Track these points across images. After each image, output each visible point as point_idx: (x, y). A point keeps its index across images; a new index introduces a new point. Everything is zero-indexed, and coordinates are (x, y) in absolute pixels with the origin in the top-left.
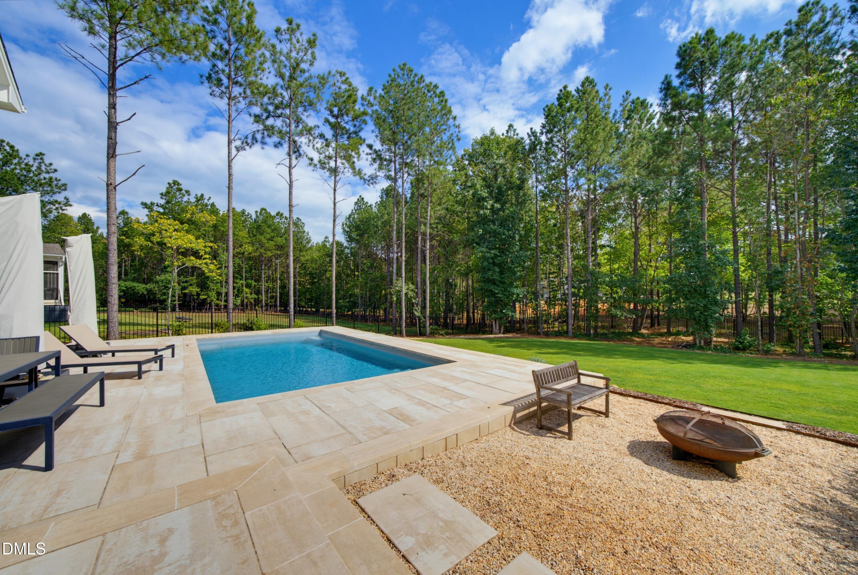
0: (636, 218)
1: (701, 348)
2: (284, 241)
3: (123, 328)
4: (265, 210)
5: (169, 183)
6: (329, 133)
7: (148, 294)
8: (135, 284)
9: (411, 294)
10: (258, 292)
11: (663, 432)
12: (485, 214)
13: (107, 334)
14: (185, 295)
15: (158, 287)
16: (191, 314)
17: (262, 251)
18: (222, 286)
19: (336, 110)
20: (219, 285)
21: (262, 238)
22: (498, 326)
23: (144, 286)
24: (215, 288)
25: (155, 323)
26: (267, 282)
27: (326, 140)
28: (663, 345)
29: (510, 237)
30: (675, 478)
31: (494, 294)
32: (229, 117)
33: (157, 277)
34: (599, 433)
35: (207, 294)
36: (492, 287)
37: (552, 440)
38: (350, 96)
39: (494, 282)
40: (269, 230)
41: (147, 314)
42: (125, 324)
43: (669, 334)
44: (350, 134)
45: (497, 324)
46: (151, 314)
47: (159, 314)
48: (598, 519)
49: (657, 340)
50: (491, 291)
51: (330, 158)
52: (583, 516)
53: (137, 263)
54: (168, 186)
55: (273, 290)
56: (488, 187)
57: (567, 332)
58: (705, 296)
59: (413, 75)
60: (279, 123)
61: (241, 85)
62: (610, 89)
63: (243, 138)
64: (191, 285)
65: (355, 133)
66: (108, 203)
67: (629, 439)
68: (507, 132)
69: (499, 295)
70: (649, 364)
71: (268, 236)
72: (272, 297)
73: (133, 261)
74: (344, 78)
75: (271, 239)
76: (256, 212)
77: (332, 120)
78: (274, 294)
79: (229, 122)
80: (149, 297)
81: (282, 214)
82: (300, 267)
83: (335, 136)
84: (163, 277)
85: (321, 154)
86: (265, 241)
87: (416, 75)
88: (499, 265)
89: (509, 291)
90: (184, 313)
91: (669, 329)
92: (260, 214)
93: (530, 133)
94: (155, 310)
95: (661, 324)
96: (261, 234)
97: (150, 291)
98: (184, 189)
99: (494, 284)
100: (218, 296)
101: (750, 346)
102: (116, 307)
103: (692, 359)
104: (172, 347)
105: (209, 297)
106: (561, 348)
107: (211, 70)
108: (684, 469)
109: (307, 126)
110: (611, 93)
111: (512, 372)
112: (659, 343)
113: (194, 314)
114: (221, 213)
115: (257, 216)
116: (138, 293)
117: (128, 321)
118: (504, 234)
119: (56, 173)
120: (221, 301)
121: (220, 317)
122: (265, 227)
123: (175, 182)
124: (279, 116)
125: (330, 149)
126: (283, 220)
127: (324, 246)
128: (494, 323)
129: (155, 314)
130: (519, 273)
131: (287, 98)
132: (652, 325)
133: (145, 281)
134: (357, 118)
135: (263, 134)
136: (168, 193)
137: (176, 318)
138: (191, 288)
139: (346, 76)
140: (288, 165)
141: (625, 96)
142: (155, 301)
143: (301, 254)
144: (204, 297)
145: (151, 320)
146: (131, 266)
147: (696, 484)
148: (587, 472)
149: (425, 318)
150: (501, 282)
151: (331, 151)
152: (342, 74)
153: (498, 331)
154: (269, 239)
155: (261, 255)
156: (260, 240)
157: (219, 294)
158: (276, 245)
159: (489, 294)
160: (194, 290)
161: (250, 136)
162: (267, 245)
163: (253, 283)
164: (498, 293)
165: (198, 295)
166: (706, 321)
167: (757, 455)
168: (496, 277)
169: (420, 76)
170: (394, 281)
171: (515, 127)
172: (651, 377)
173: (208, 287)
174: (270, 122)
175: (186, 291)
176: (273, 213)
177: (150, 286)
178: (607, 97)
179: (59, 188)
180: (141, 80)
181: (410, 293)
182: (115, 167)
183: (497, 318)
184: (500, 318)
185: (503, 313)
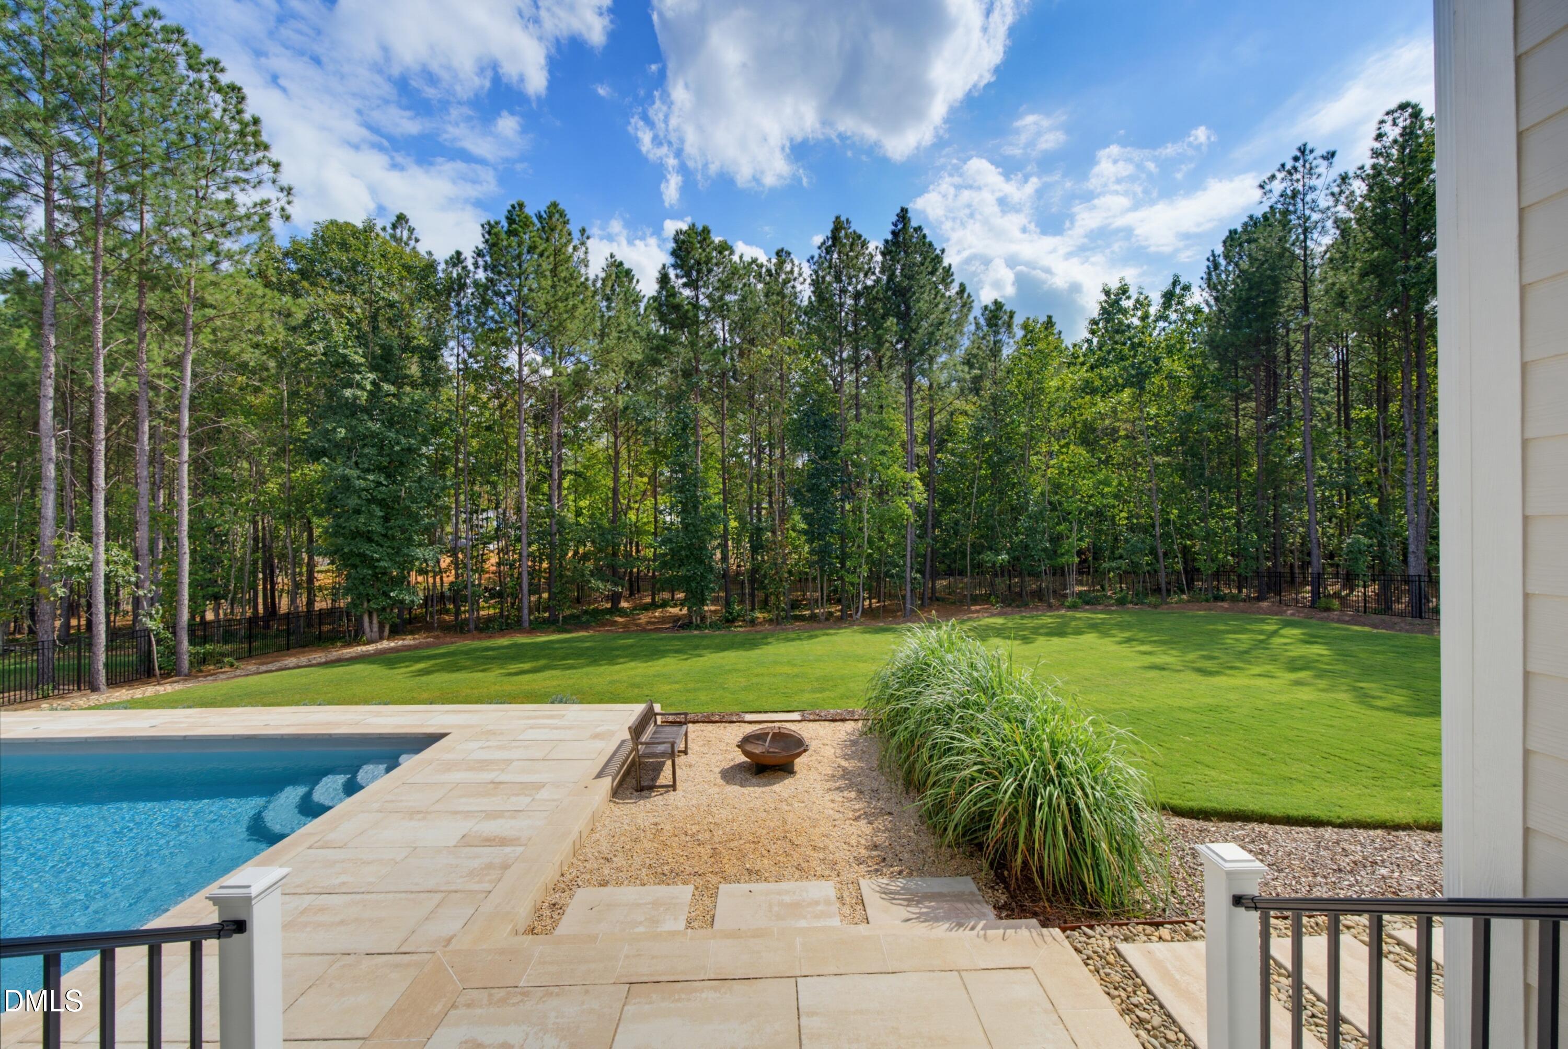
0: (616, 437)
1: (698, 627)
9: (126, 575)
11: (746, 753)
12: (356, 397)
22: (376, 627)
28: (656, 627)
29: (410, 450)
30: (764, 789)
31: (369, 562)
34: (692, 774)
36: (366, 548)
37: (660, 797)
39: (369, 538)
43: (654, 606)
45: (375, 621)
48: (742, 842)
49: (644, 618)
50: (363, 556)
52: (732, 845)
56: (361, 340)
57: (519, 621)
58: (702, 562)
67: (718, 770)
68: (394, 227)
69: (382, 564)
70: (664, 666)
88: (381, 503)
89: (406, 554)
91: (653, 599)
95: (642, 588)
99: (370, 540)
101: (739, 616)
103: (696, 647)
106: (535, 658)
108: (765, 780)
111: (556, 728)
112: (648, 623)
118: (398, 443)
128: (365, 620)
130: (427, 520)
132: (631, 594)
147: (777, 787)
148: (710, 813)
150: (385, 536)
153: (376, 635)
159: (357, 561)
164: (378, 560)
166: (702, 593)
167: (805, 751)
168: (376, 527)
170: (49, 544)
171: (410, 223)
172: (677, 686)
181: (121, 571)
183: (377, 610)
184: (384, 609)
185: (390, 598)
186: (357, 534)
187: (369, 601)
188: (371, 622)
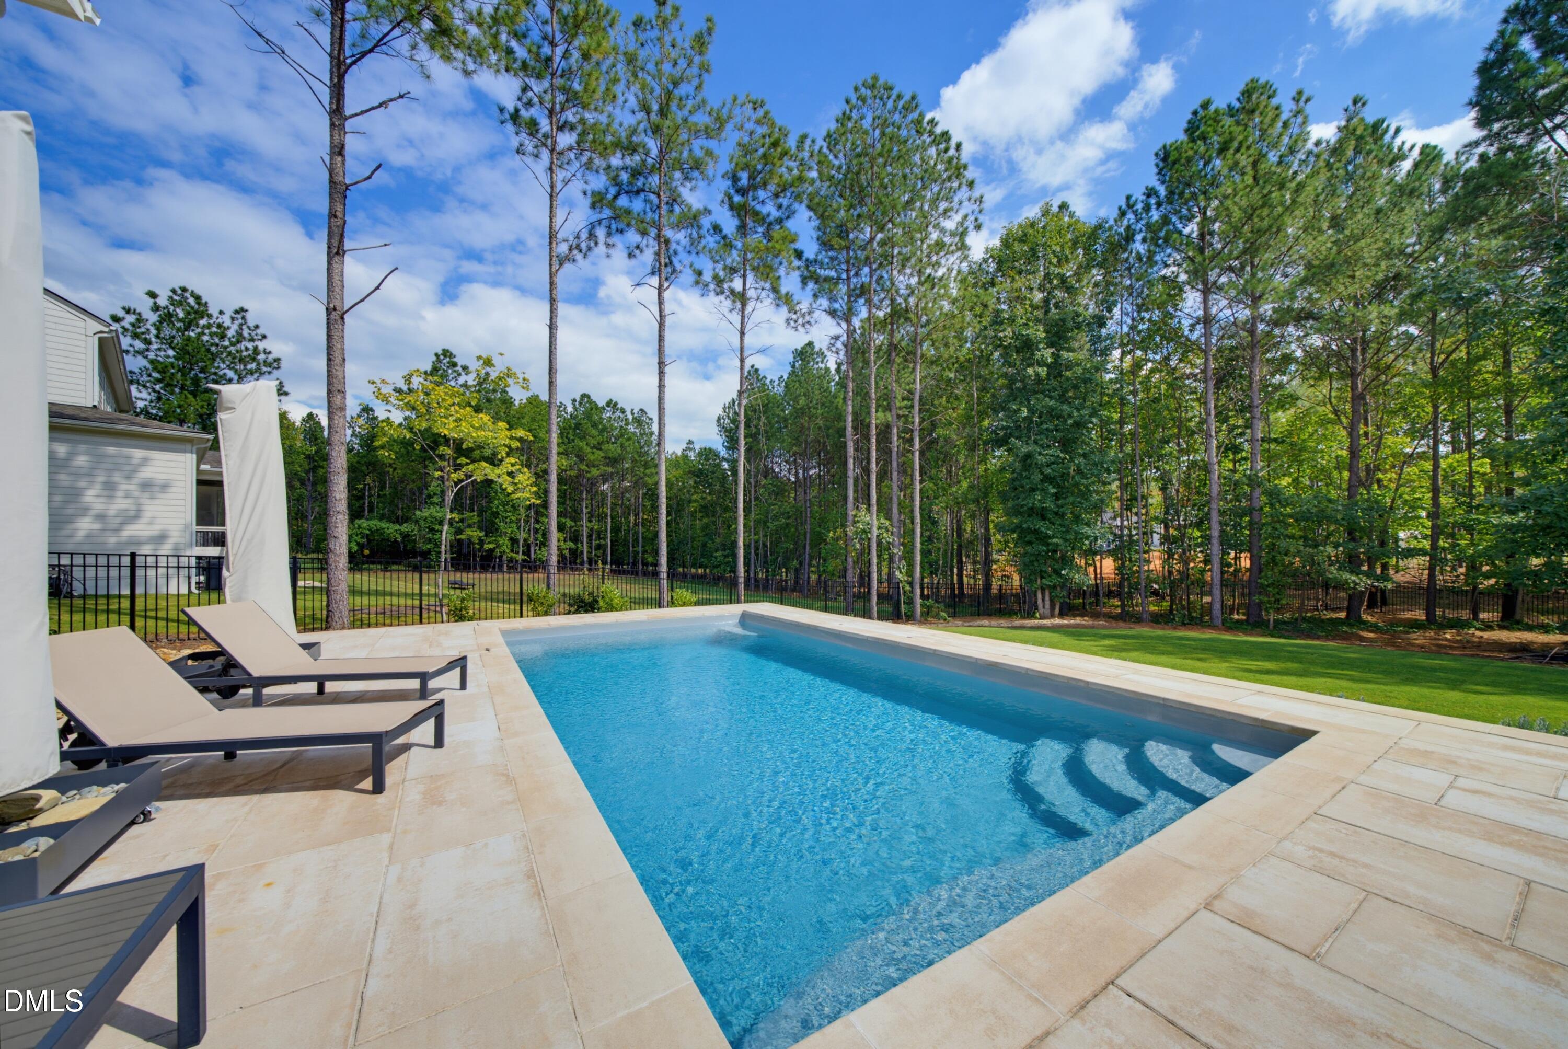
2: (619, 450)
3: (358, 599)
4: (589, 397)
5: (436, 355)
6: (729, 224)
7: (403, 541)
8: (384, 525)
9: (887, 537)
10: (576, 538)
12: (1037, 375)
13: (327, 617)
14: (460, 542)
15: (419, 530)
16: (471, 575)
17: (584, 467)
18: (519, 528)
19: (744, 177)
20: (514, 525)
21: (582, 444)
22: (1048, 603)
23: (397, 527)
24: (509, 531)
25: (417, 591)
26: (590, 521)
27: (725, 238)
31: (1043, 539)
32: (552, 187)
33: (418, 513)
35: (496, 542)
36: (1041, 525)
38: (775, 144)
39: (1042, 515)
40: (594, 432)
41: (402, 575)
42: (361, 593)
44: (770, 224)
45: (1047, 598)
46: (409, 575)
47: (425, 576)
50: (1036, 532)
51: (733, 270)
53: (387, 491)
54: (434, 358)
55: (600, 535)
59: (894, 97)
60: (637, 205)
61: (572, 128)
62: (1308, 100)
63: (571, 238)
64: (469, 526)
65: (780, 221)
66: (330, 348)
69: (1055, 540)
71: (593, 442)
72: (599, 547)
73: (382, 487)
74: (760, 113)
75: (598, 447)
76: (574, 401)
77: (737, 199)
78: (602, 542)
79: (551, 196)
80: (405, 546)
81: (616, 404)
82: (645, 495)
83: (742, 229)
84: (426, 513)
85: (716, 262)
86: (589, 450)
87: (899, 97)
88: (1054, 481)
89: (1077, 533)
90: (458, 575)
92: (580, 404)
93: (1124, 207)
94: (416, 568)
96: (582, 438)
97: (406, 536)
98: (459, 364)
99: (1043, 518)
100: (512, 545)
102: (343, 561)
104: (461, 663)
105: (498, 546)
107: (519, 99)
109: (690, 208)
110: (1309, 108)
113: (477, 575)
114: (517, 403)
115: (575, 408)
116: (388, 540)
117: (373, 587)
119: (265, 341)
120: (517, 553)
121: (534, 583)
122: (586, 424)
123: (446, 353)
124: (638, 192)
125: (734, 252)
126: (618, 413)
127: (685, 457)
128: (1039, 595)
129: (417, 576)
130: (1095, 496)
131: (654, 152)
133: (398, 521)
134: (784, 190)
135: (609, 227)
136: (435, 369)
137: (449, 583)
138: (469, 532)
139: (765, 108)
140: (657, 286)
141: (1352, 108)
142: (414, 553)
143: (648, 471)
144: (491, 546)
145: (410, 585)
146: (379, 496)
149: (911, 584)
150: (1056, 514)
151: (734, 257)
152: (756, 105)
153: (1047, 612)
154: (594, 447)
155: (581, 474)
156: (581, 449)
157: (514, 541)
158: (605, 458)
159: (1033, 537)
160: (475, 534)
161: (584, 235)
162: (592, 458)
163: (569, 523)
164: (1053, 537)
165: (481, 542)
168: (1049, 504)
169: (907, 97)
170: (851, 513)
173: (497, 530)
174: (623, 201)
175: (462, 537)
176: (601, 403)
177: (405, 528)
178: (1300, 119)
179: (270, 365)
180: (391, 100)
181: (885, 535)
182: (342, 275)
183: (1049, 586)
184: (1054, 587)
185: (1061, 575)
186: (1032, 511)
187: (1042, 577)
188: (1043, 600)
